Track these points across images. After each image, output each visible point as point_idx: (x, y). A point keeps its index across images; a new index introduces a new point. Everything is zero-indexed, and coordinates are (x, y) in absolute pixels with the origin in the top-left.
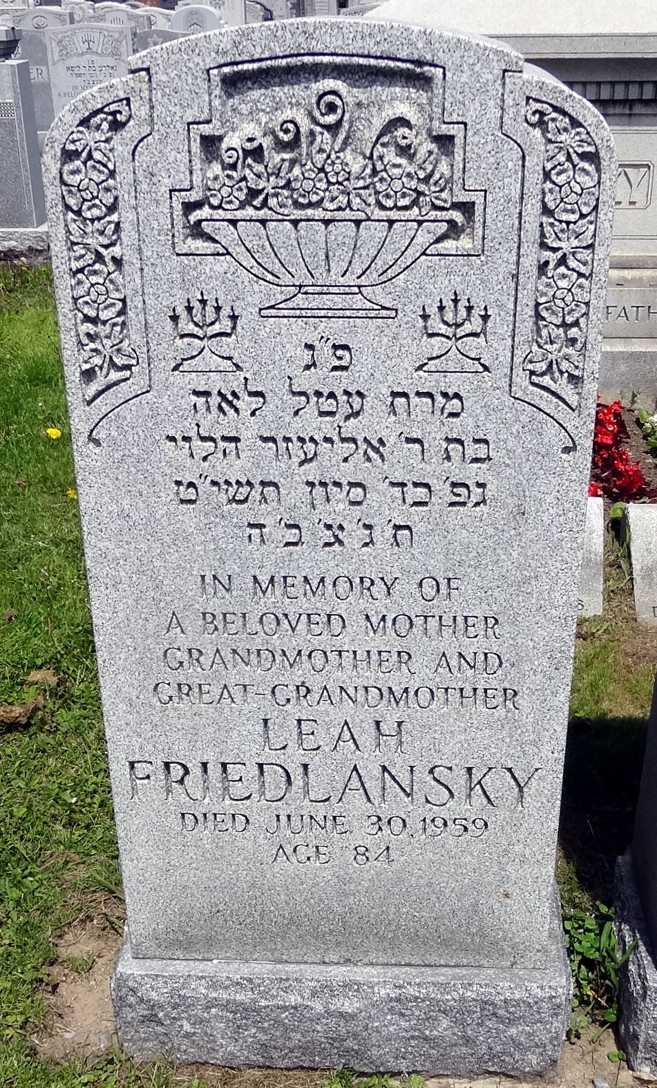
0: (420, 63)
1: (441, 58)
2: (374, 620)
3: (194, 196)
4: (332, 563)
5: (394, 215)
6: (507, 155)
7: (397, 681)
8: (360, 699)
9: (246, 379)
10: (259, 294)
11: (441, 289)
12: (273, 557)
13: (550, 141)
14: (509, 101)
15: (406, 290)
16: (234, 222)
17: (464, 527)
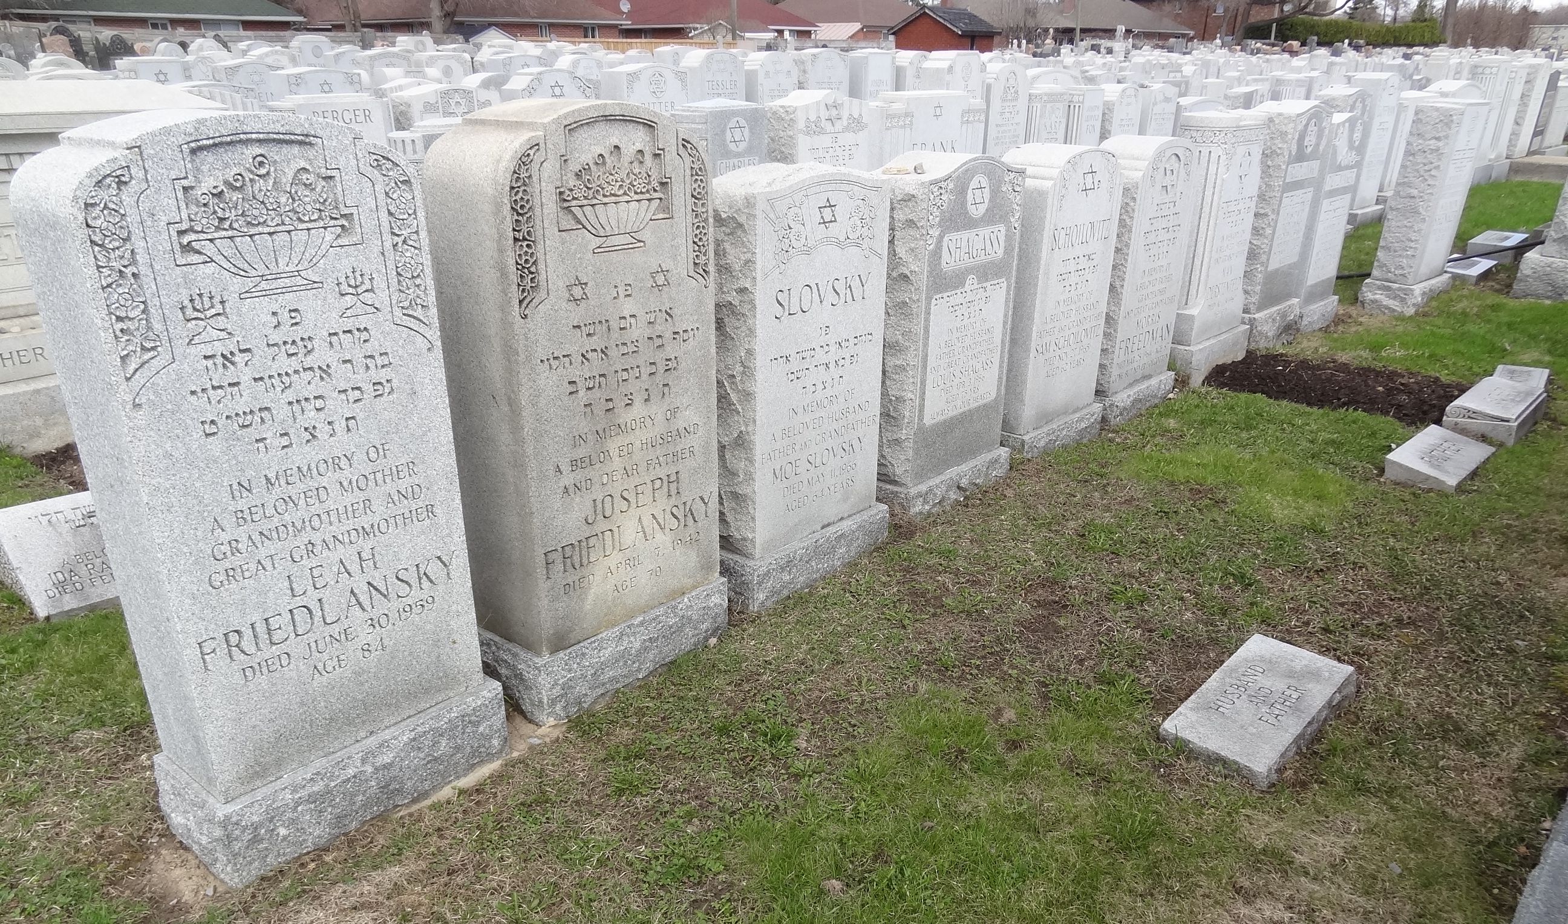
0: (307, 136)
1: (320, 133)
2: (345, 484)
3: (184, 226)
4: (313, 453)
5: (310, 225)
6: (365, 186)
7: (365, 521)
8: (347, 540)
9: (238, 341)
10: (237, 284)
11: (345, 265)
12: (276, 459)
13: (384, 175)
14: (360, 155)
15: (325, 269)
16: (211, 240)
17: (385, 409)
